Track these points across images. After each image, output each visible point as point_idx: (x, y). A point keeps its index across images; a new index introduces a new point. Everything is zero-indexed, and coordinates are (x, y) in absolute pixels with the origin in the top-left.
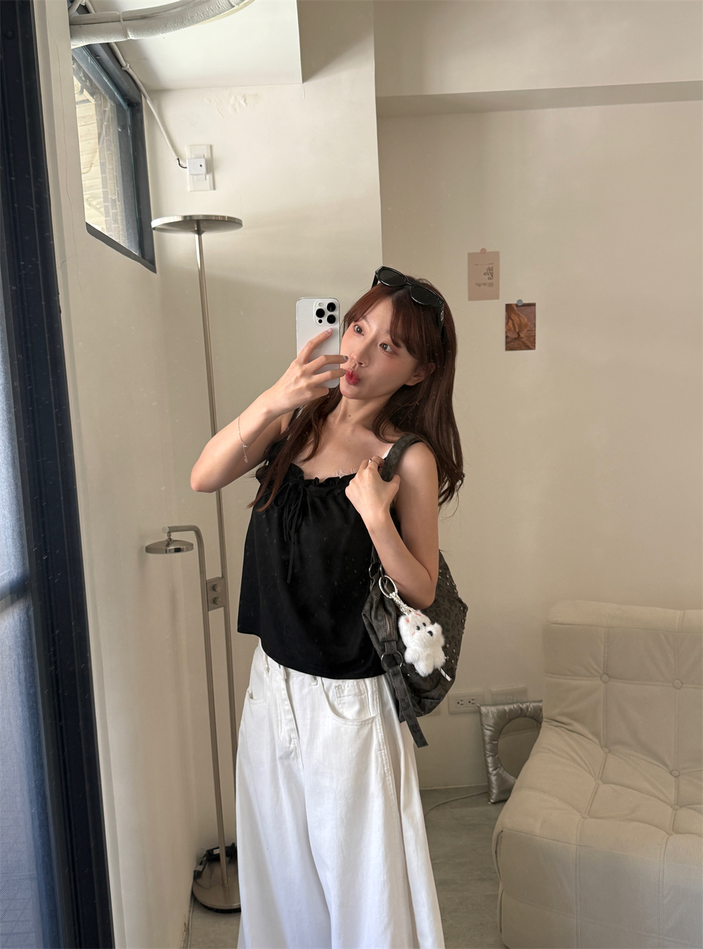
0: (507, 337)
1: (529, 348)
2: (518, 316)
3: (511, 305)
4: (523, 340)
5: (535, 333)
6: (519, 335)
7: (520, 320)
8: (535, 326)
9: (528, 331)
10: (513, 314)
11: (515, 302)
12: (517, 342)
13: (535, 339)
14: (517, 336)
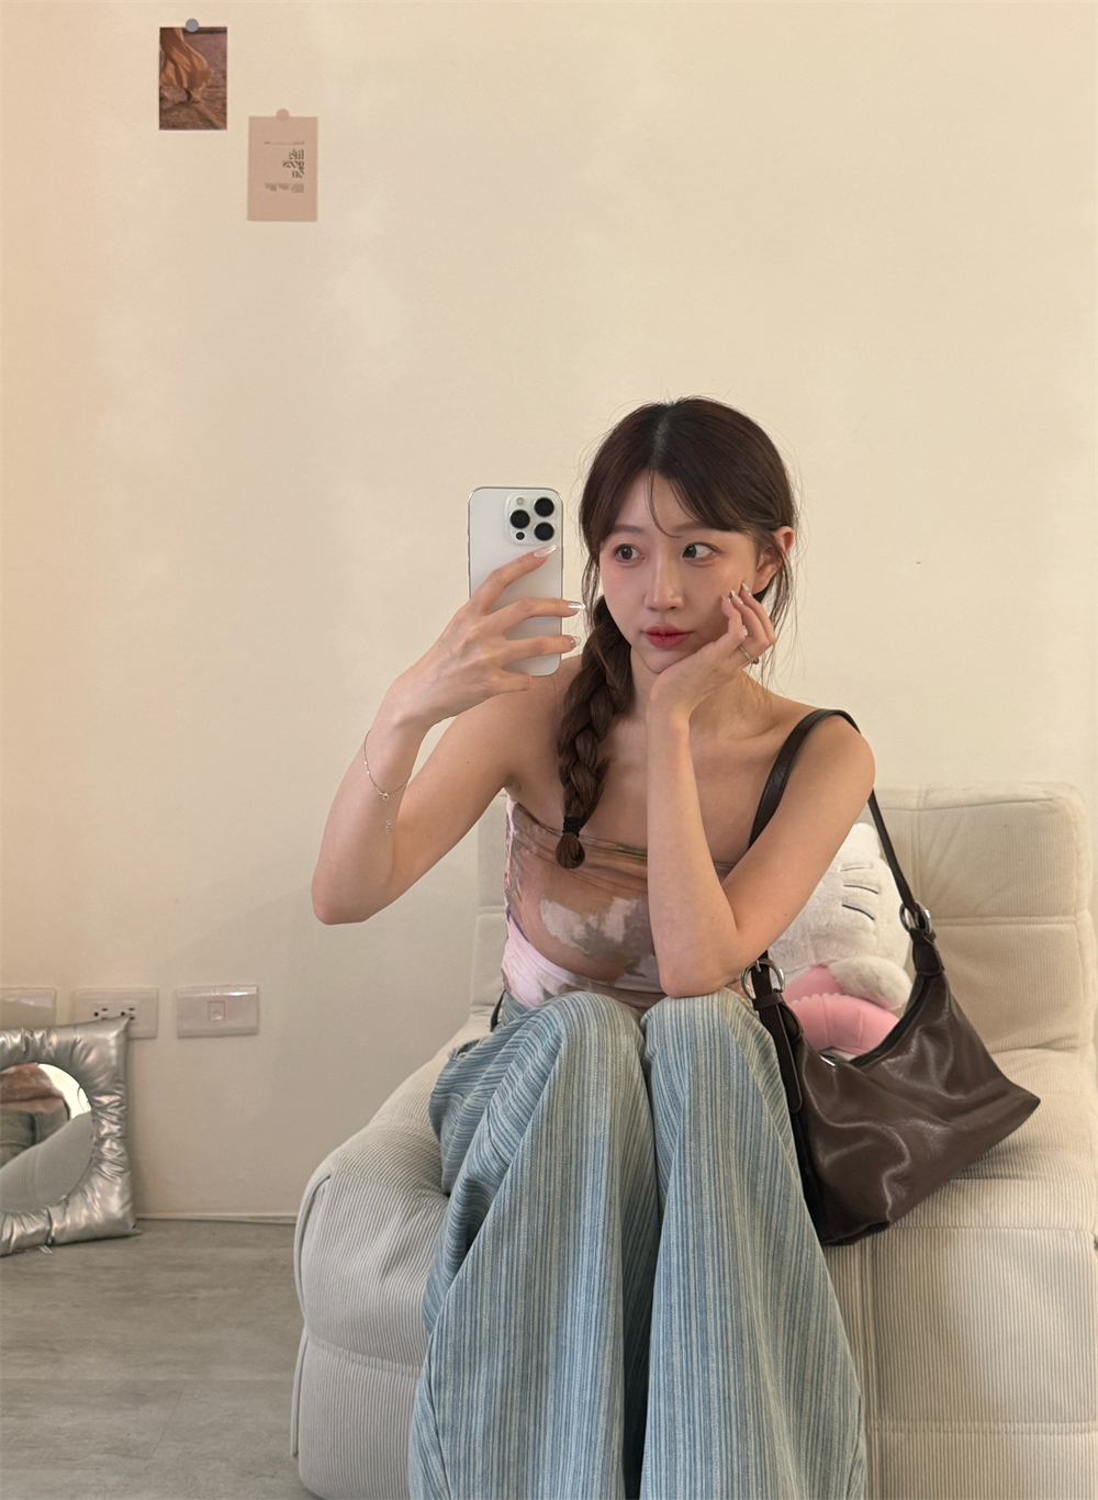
0: (162, 99)
1: (211, 125)
2: (188, 54)
3: (172, 29)
4: (197, 106)
5: (225, 93)
6: (189, 96)
7: (191, 62)
8: (225, 77)
9: (208, 87)
10: (175, 49)
11: (179, 23)
12: (185, 110)
13: (224, 105)
14: (183, 97)
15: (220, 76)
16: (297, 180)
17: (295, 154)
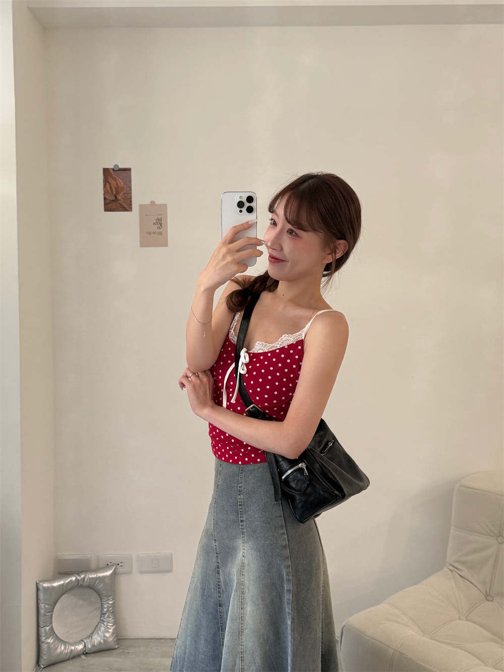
0: (105, 199)
1: (125, 210)
2: (115, 179)
3: (108, 169)
5: (131, 196)
6: (116, 197)
7: (117, 184)
8: (131, 189)
9: (124, 194)
12: (115, 203)
13: (131, 201)
14: (114, 198)
15: (128, 189)
16: (160, 230)
17: (158, 219)
